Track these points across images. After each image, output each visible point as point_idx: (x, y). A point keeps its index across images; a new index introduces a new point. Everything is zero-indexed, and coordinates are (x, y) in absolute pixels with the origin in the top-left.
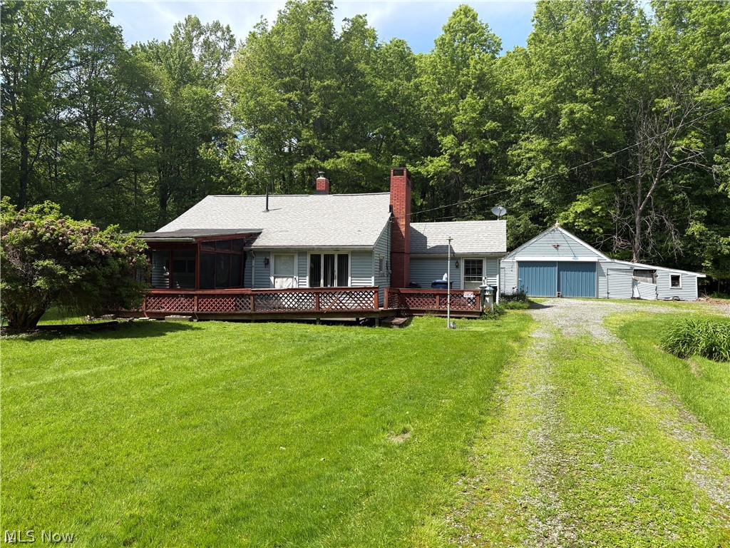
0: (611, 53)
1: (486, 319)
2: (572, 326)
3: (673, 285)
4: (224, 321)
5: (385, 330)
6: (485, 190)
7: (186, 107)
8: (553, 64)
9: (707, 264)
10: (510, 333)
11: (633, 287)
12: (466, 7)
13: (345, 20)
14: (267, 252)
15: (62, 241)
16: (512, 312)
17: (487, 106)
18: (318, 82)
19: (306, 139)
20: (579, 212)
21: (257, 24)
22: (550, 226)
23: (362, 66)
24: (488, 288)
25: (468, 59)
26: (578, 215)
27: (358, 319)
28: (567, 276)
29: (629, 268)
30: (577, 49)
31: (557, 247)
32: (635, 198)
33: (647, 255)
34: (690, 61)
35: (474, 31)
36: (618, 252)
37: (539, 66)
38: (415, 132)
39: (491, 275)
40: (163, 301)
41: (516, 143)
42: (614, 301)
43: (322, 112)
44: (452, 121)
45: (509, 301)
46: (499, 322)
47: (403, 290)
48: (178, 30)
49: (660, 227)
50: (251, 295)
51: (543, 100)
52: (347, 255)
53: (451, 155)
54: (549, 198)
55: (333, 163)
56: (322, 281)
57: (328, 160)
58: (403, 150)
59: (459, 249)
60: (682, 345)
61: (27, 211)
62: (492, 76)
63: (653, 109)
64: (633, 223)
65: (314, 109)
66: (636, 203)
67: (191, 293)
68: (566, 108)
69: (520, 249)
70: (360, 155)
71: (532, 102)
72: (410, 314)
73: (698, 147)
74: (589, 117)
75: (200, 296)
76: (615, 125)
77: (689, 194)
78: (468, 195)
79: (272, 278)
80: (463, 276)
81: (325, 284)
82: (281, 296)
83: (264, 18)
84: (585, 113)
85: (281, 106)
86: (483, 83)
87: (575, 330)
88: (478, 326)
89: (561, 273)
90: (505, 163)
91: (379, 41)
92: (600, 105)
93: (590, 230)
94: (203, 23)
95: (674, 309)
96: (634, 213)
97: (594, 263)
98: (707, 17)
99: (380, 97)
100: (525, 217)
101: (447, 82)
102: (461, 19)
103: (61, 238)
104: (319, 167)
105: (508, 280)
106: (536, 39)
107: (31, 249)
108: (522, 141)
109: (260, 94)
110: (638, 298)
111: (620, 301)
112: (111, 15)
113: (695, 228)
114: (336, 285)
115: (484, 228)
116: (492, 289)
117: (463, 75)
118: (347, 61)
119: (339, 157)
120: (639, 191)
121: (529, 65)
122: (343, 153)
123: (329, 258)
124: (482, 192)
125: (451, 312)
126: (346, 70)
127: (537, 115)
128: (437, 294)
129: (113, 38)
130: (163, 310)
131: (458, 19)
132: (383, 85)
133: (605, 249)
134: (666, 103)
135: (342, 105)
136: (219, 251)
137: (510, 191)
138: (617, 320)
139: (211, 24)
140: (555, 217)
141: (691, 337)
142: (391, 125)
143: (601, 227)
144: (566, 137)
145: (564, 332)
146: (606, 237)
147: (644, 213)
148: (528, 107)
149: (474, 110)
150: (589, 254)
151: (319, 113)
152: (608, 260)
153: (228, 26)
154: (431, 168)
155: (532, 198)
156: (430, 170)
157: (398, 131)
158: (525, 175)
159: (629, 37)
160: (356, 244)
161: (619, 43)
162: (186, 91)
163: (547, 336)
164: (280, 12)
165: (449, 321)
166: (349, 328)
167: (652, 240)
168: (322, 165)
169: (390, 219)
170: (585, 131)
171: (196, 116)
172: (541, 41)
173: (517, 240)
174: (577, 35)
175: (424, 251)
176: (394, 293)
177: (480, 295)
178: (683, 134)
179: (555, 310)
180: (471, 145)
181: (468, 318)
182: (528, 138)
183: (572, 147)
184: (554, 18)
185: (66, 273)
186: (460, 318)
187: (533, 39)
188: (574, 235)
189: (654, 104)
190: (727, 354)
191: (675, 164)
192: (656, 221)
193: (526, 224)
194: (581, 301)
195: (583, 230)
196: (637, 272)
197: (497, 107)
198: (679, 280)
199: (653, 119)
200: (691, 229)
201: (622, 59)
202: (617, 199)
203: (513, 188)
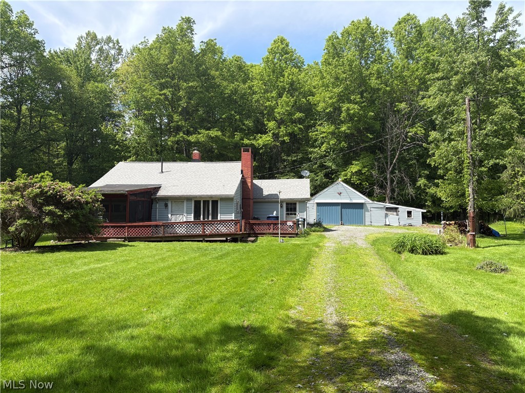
0: (371, 74)
1: (300, 237)
2: (347, 240)
3: (408, 217)
4: (145, 241)
5: (244, 244)
6: (295, 157)
7: (90, 97)
8: (337, 78)
9: (428, 203)
10: (314, 244)
11: (386, 218)
12: (282, 38)
13: (202, 42)
14: (166, 200)
15: (59, 195)
16: (314, 233)
17: (296, 102)
18: (185, 84)
19: (176, 121)
20: (353, 172)
21: (142, 42)
22: (336, 181)
23: (213, 72)
24: (300, 220)
25: (284, 71)
26: (353, 174)
27: (227, 239)
28: (346, 211)
29: (383, 206)
30: (350, 71)
31: (340, 194)
32: (387, 163)
33: (394, 198)
34: (417, 81)
35: (287, 53)
36: (377, 196)
37: (329, 79)
38: (248, 117)
39: (302, 212)
40: (105, 230)
41: (314, 127)
42: (374, 226)
43: (187, 103)
44: (274, 112)
45: (312, 227)
46: (307, 239)
47: (252, 222)
48: (80, 41)
49: (401, 182)
50: (162, 225)
51: (331, 101)
52: (217, 201)
53: (273, 134)
54: (335, 163)
55: (196, 137)
56: (202, 217)
57: (192, 135)
58: (242, 128)
59: (282, 196)
60: (400, 247)
61: (33, 177)
62: (299, 83)
63: (395, 109)
64: (386, 179)
65: (182, 100)
66: (387, 166)
67: (123, 225)
68: (345, 106)
69: (317, 195)
70: (214, 133)
71: (324, 102)
72: (256, 235)
73: (422, 133)
74: (358, 113)
75: (129, 227)
76: (375, 118)
77: (418, 161)
78: (284, 160)
79: (170, 215)
80: (285, 212)
81: (204, 219)
82: (175, 226)
83: (146, 38)
84: (356, 110)
85: (159, 99)
86: (293, 88)
87: (348, 242)
88: (296, 241)
89: (343, 210)
90: (308, 139)
91: (225, 56)
92: (365, 106)
93: (360, 183)
94: (99, 37)
95: (407, 231)
96: (386, 172)
97: (362, 204)
98: (425, 55)
99: (225, 94)
100: (321, 175)
101: (270, 85)
102: (279, 45)
103: (59, 193)
104: (186, 140)
105: (311, 215)
106: (327, 63)
107: (41, 200)
108: (318, 125)
109: (145, 90)
110: (389, 225)
111: (378, 227)
112: (37, 32)
113: (422, 182)
114: (210, 219)
115: (297, 183)
116: (303, 220)
117: (281, 82)
118: (203, 68)
119: (199, 133)
120: (389, 159)
121: (323, 78)
122: (203, 131)
123: (206, 202)
124: (293, 159)
125: (281, 234)
126: (203, 75)
127: (328, 111)
128: (272, 224)
129: (38, 48)
130: (105, 236)
131: (277, 45)
132: (228, 86)
133: (370, 195)
134: (403, 105)
135: (200, 98)
136: (139, 199)
137: (311, 157)
138: (372, 237)
139: (105, 38)
140: (339, 175)
141: (404, 243)
142: (233, 112)
143: (367, 182)
144: (345, 124)
145: (342, 243)
146: (370, 187)
147: (392, 172)
148: (322, 105)
149: (288, 105)
150: (359, 198)
151: (186, 104)
152: (371, 202)
153: (118, 39)
154: (261, 142)
155: (324, 162)
156: (260, 143)
157: (238, 116)
158: (320, 147)
159: (381, 66)
160: (223, 194)
161: (375, 68)
162: (90, 86)
163: (333, 245)
164: (158, 35)
165: (280, 239)
166: (223, 243)
167: (396, 189)
168: (188, 139)
169: (242, 179)
170: (356, 121)
171: (98, 103)
172: (329, 64)
173: (316, 190)
174: (351, 62)
175: (261, 198)
176: (247, 223)
177: (296, 224)
178: (412, 125)
179: (339, 232)
180: (286, 128)
181: (290, 237)
182: (322, 124)
183: (349, 131)
184: (337, 50)
185: (62, 213)
186: (285, 237)
187: (324, 62)
188: (350, 186)
189: (395, 106)
190: (420, 251)
191: (409, 143)
192: (399, 178)
193: (321, 179)
194: (354, 227)
195: (356, 183)
196: (388, 209)
197: (302, 104)
198: (411, 213)
199: (396, 116)
200: (420, 183)
201: (377, 78)
202: (376, 163)
203: (313, 156)
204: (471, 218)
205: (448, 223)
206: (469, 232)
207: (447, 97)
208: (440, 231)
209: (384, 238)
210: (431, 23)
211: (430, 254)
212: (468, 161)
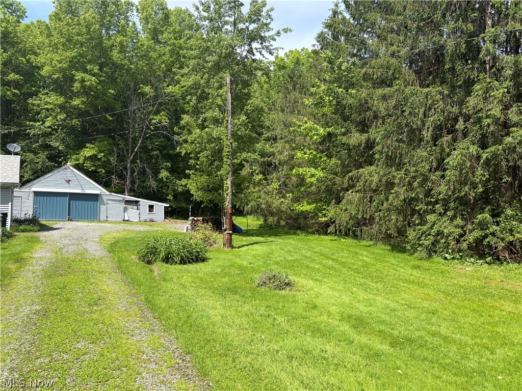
0: (113, 46)
2: (73, 244)
3: (150, 211)
8: (70, 40)
9: (170, 197)
10: (12, 255)
11: (124, 212)
16: (22, 234)
17: (11, 60)
20: (87, 156)
22: (64, 165)
26: (86, 159)
28: (76, 204)
29: (122, 199)
31: (68, 181)
32: (127, 151)
33: (134, 191)
34: (163, 66)
36: (115, 187)
39: (5, 202)
41: (36, 95)
42: (111, 222)
45: (21, 225)
49: (143, 172)
51: (60, 65)
54: (64, 143)
60: (150, 256)
62: (17, 36)
63: (139, 91)
64: (125, 168)
66: (128, 154)
68: (79, 75)
71: (51, 65)
73: (166, 122)
74: (96, 87)
76: (116, 98)
77: (160, 152)
84: (93, 83)
87: (74, 248)
89: (71, 201)
90: (26, 110)
93: (96, 170)
95: (149, 228)
96: (126, 161)
97: (97, 195)
100: (42, 156)
105: (24, 207)
106: (56, 17)
108: (42, 94)
110: (128, 221)
111: (115, 222)
113: (164, 174)
116: (1, 215)
120: (130, 146)
121: (50, 35)
127: (55, 76)
133: (106, 185)
134: (147, 89)
137: (30, 133)
138: (109, 239)
140: (69, 159)
141: (156, 249)
143: (104, 169)
144: (78, 98)
145: (64, 251)
146: (107, 176)
147: (133, 162)
148: (47, 69)
150: (93, 188)
152: (108, 193)
155: (49, 141)
158: (44, 122)
159: (125, 39)
161: (118, 40)
163: (49, 255)
167: (137, 181)
170: (93, 96)
172: (60, 20)
174: (88, 25)
178: (157, 112)
179: (63, 231)
182: (47, 93)
183: (83, 107)
187: (54, 16)
188: (82, 173)
189: (140, 88)
190: (177, 259)
191: (152, 131)
192: (140, 168)
193: (44, 163)
194: (86, 224)
195: (90, 170)
196: (127, 202)
197: (20, 64)
198: (153, 208)
199: (140, 99)
200: (161, 175)
201: (120, 52)
202: (115, 150)
203: (32, 132)
204: (229, 215)
205: (196, 219)
206: (225, 230)
207: (202, 78)
208: (187, 228)
209: (125, 240)
210: (178, 12)
211: (189, 262)
212: (228, 150)
